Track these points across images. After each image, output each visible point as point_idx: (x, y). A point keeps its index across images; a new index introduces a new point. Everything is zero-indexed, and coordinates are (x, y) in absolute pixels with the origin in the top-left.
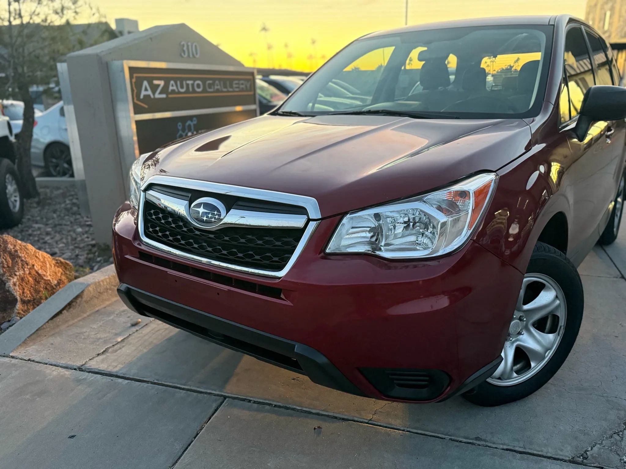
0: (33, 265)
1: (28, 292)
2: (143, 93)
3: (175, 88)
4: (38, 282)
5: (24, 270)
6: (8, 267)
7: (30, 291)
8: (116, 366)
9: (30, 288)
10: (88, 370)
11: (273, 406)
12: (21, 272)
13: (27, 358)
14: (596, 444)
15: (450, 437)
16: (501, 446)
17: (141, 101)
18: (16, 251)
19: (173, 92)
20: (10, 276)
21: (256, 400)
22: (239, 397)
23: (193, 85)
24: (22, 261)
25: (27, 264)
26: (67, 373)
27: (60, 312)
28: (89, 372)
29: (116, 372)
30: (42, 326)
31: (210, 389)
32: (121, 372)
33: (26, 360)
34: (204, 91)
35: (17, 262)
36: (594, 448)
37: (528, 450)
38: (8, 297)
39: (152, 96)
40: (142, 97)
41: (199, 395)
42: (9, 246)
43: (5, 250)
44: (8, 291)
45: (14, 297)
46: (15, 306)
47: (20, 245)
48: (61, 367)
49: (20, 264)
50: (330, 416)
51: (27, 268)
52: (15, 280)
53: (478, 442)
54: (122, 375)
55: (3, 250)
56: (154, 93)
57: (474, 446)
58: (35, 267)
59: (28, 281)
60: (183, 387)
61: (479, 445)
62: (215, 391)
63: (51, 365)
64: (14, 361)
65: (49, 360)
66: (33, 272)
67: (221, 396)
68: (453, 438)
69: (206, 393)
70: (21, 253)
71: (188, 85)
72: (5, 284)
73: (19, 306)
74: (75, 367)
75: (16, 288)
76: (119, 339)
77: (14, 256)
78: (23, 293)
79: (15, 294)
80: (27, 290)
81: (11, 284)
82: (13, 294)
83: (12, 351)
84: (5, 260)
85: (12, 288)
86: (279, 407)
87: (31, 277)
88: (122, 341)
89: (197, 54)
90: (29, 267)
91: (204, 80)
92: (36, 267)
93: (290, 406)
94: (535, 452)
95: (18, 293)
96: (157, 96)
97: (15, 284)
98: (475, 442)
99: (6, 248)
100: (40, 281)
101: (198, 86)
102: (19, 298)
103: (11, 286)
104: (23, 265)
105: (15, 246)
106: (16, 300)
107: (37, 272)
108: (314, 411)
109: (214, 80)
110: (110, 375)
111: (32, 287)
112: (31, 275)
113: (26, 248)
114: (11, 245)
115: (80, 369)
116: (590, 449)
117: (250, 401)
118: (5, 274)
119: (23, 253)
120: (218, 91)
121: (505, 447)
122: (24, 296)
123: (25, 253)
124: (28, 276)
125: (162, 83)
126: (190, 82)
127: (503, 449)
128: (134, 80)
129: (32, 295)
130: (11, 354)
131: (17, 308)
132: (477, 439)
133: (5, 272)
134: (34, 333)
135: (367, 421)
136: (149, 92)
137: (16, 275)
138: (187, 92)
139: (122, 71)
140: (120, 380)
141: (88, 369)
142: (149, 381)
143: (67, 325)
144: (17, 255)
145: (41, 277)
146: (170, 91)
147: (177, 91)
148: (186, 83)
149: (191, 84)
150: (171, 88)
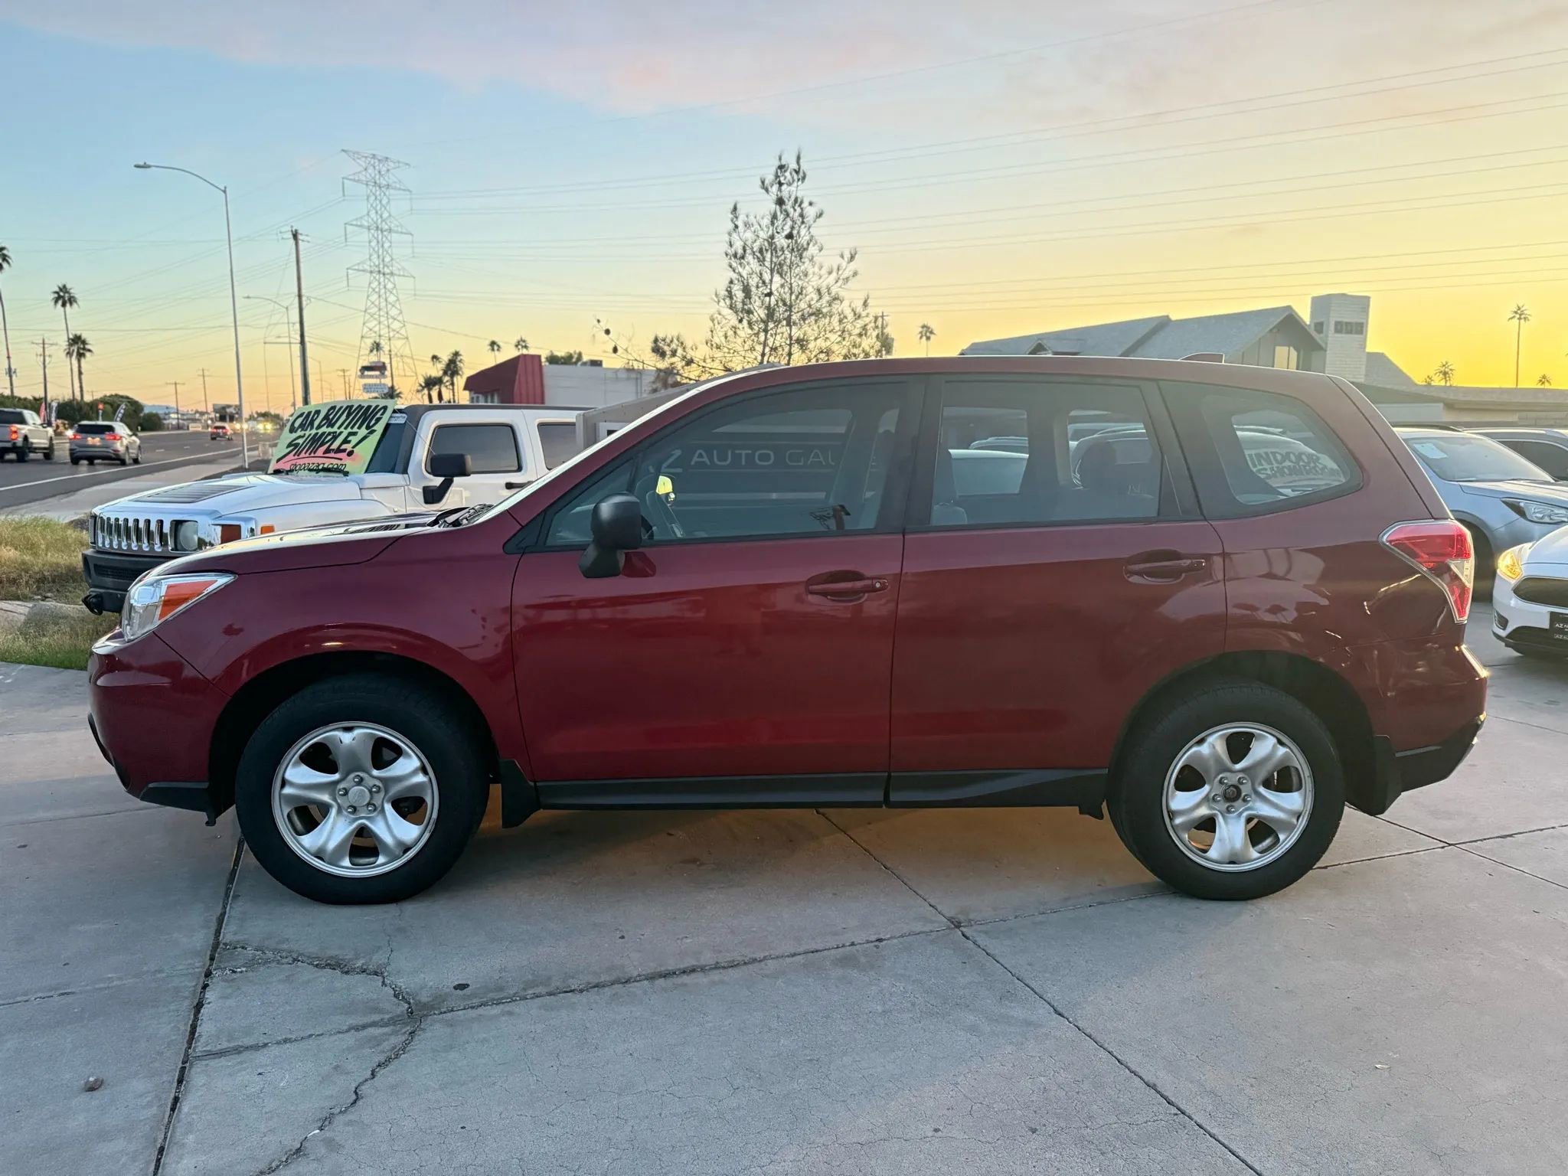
23: (750, 456)
71: (737, 457)
91: (781, 450)
138: (735, 464)
146: (693, 463)
147: (708, 463)
148: (732, 453)
149: (746, 454)
150: (695, 459)
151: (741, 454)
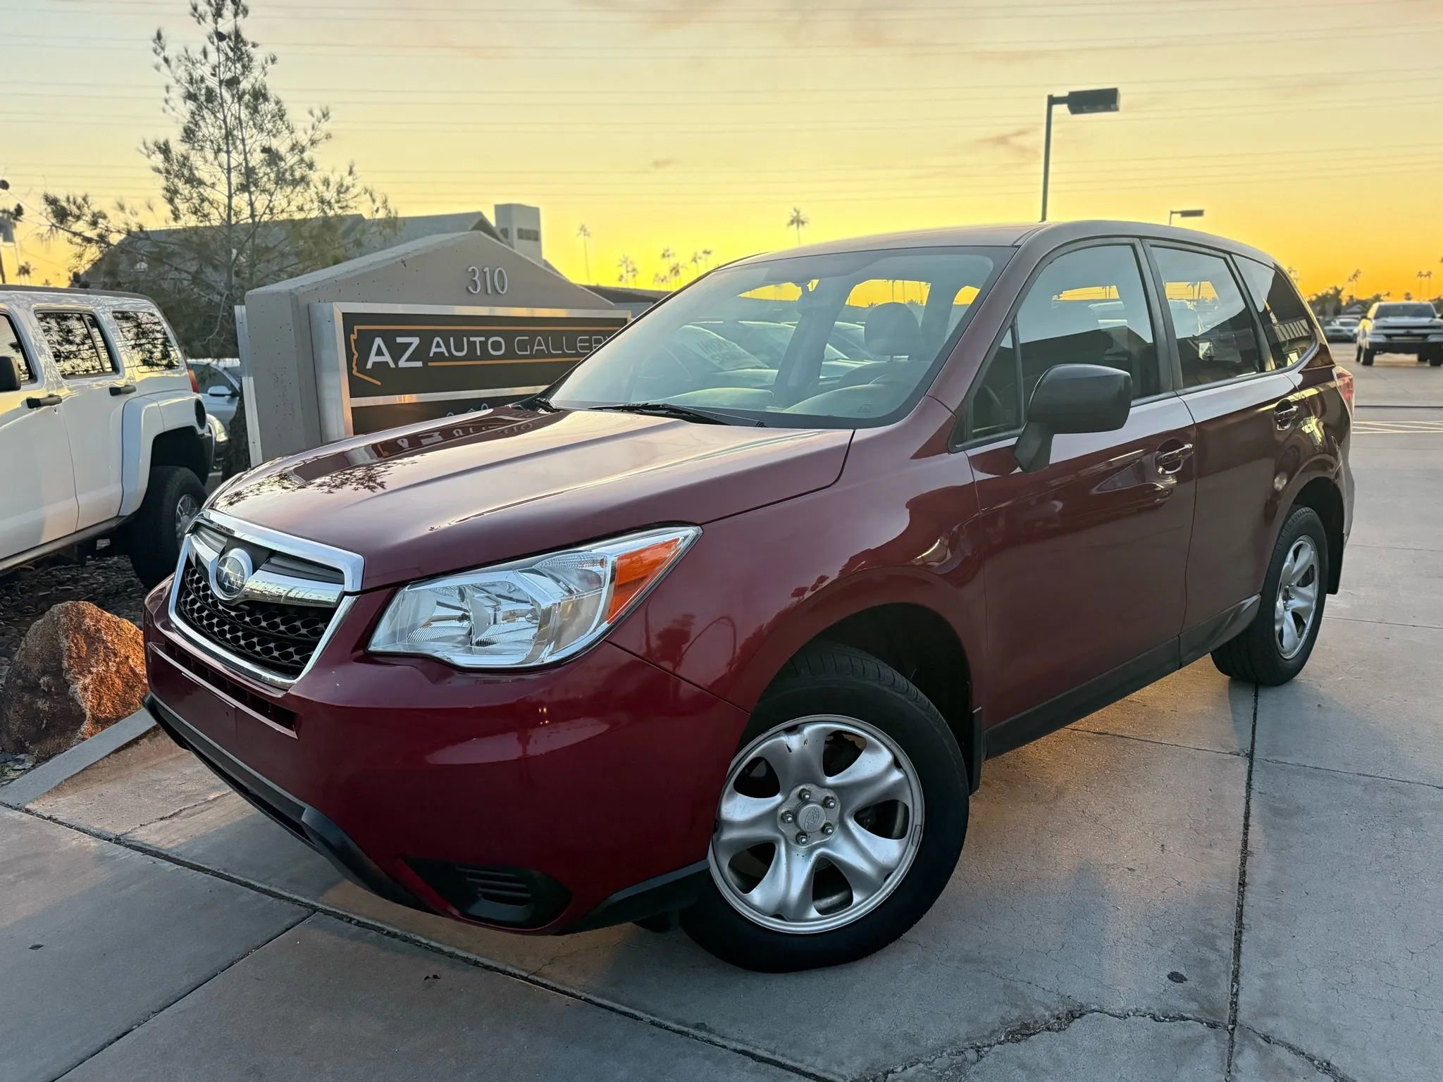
0: (127, 658)
1: (109, 704)
2: (373, 358)
3: (443, 349)
4: (132, 688)
5: (108, 664)
6: (80, 657)
7: (113, 702)
8: (174, 840)
9: (114, 698)
10: (127, 843)
11: (385, 932)
12: (102, 668)
13: (46, 815)
14: (918, 1062)
15: (652, 1018)
16: (734, 1045)
17: (369, 373)
18: (98, 631)
19: (439, 356)
20: (80, 673)
21: (362, 919)
22: (338, 911)
23: (484, 345)
24: (107, 648)
25: (116, 655)
26: (93, 843)
27: (135, 741)
28: (127, 846)
29: (169, 850)
30: (95, 763)
31: (298, 894)
32: (176, 850)
33: (44, 818)
34: (510, 353)
35: (96, 649)
36: (909, 1069)
37: (778, 1058)
38: (71, 710)
39: (392, 365)
40: (369, 366)
41: (276, 902)
42: (87, 620)
43: (78, 628)
44: (73, 700)
45: (81, 710)
46: (79, 728)
47: (108, 621)
48: (91, 834)
49: (102, 654)
50: (470, 959)
51: (115, 662)
52: (87, 681)
53: (696, 1033)
54: (174, 856)
55: (75, 628)
56: (396, 360)
57: (685, 1038)
58: (130, 660)
59: (113, 685)
60: (259, 885)
61: (696, 1038)
62: (305, 897)
63: (78, 829)
64: (26, 817)
65: (78, 821)
66: (125, 670)
67: (312, 906)
68: (657, 1019)
69: (289, 899)
70: (106, 634)
71: (472, 345)
72: (69, 687)
73: (86, 726)
74: (111, 836)
75: (86, 696)
76: (212, 797)
77: (93, 639)
78: (99, 704)
79: (83, 705)
80: (108, 700)
81: (78, 687)
82: (80, 706)
83: (32, 801)
84: (75, 645)
85: (80, 695)
86: (395, 935)
87: (119, 677)
88: (215, 799)
89: (503, 288)
90: (118, 660)
91: (509, 336)
92: (133, 660)
93: (412, 935)
94: (789, 1062)
95: (89, 704)
96: (402, 363)
97: (85, 689)
98: (691, 1031)
99: (80, 624)
100: (135, 687)
101: (496, 346)
102: (88, 714)
103: (79, 690)
104: (107, 656)
105: (98, 621)
106: (84, 715)
107: (132, 670)
108: (446, 949)
109: (533, 335)
110: (157, 854)
111: (117, 695)
112: (120, 674)
113: (119, 627)
114: (91, 619)
115: (118, 840)
116: (900, 1069)
117: (351, 920)
118: (71, 670)
119: (111, 636)
120: (540, 354)
121: (740, 1047)
122: (100, 710)
123: (115, 634)
124: (114, 676)
125: (416, 341)
126: (478, 339)
127: (735, 1050)
128: (353, 337)
129: (115, 710)
130: (27, 807)
131: (82, 729)
132: (700, 1026)
133: (72, 666)
134: (78, 774)
135: (525, 974)
136: (387, 358)
137: (90, 672)
138: (471, 355)
139: (332, 320)
140: (167, 864)
141: (128, 841)
142: (209, 870)
143: (145, 765)
144: (98, 638)
145: (139, 678)
146: (431, 355)
147: (447, 354)
148: (468, 340)
149: (480, 342)
150: (434, 350)
151: (475, 342)
